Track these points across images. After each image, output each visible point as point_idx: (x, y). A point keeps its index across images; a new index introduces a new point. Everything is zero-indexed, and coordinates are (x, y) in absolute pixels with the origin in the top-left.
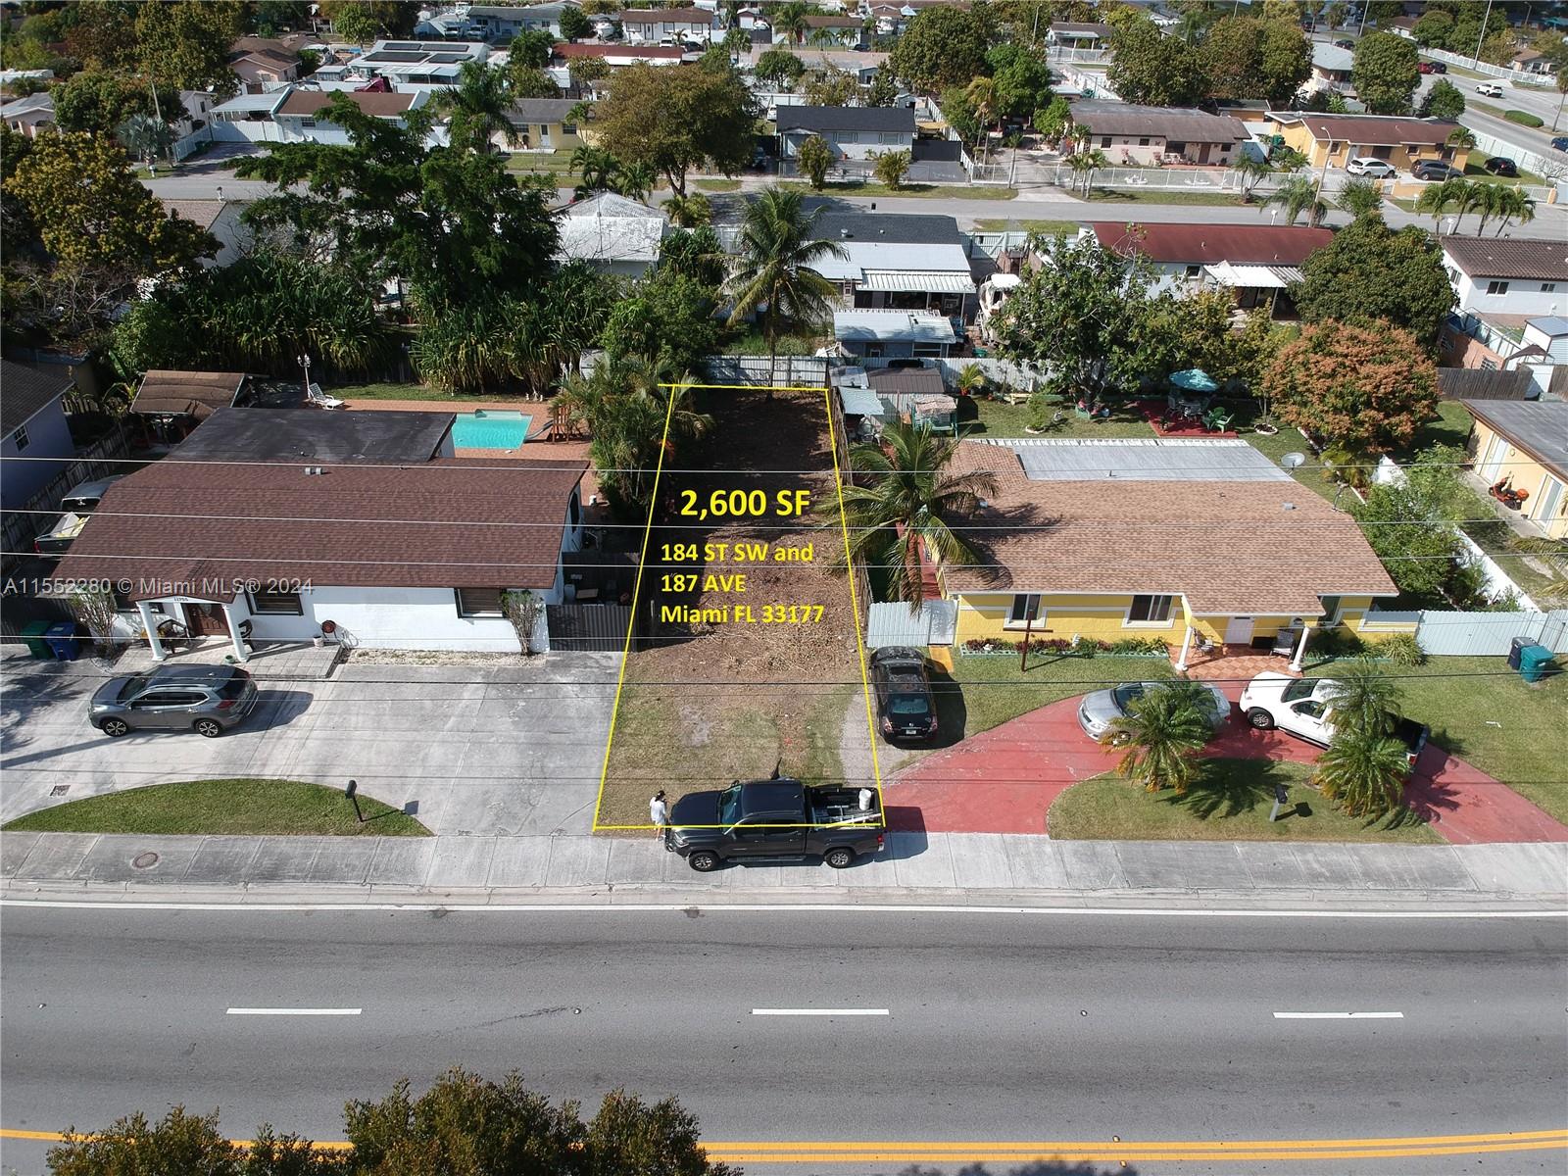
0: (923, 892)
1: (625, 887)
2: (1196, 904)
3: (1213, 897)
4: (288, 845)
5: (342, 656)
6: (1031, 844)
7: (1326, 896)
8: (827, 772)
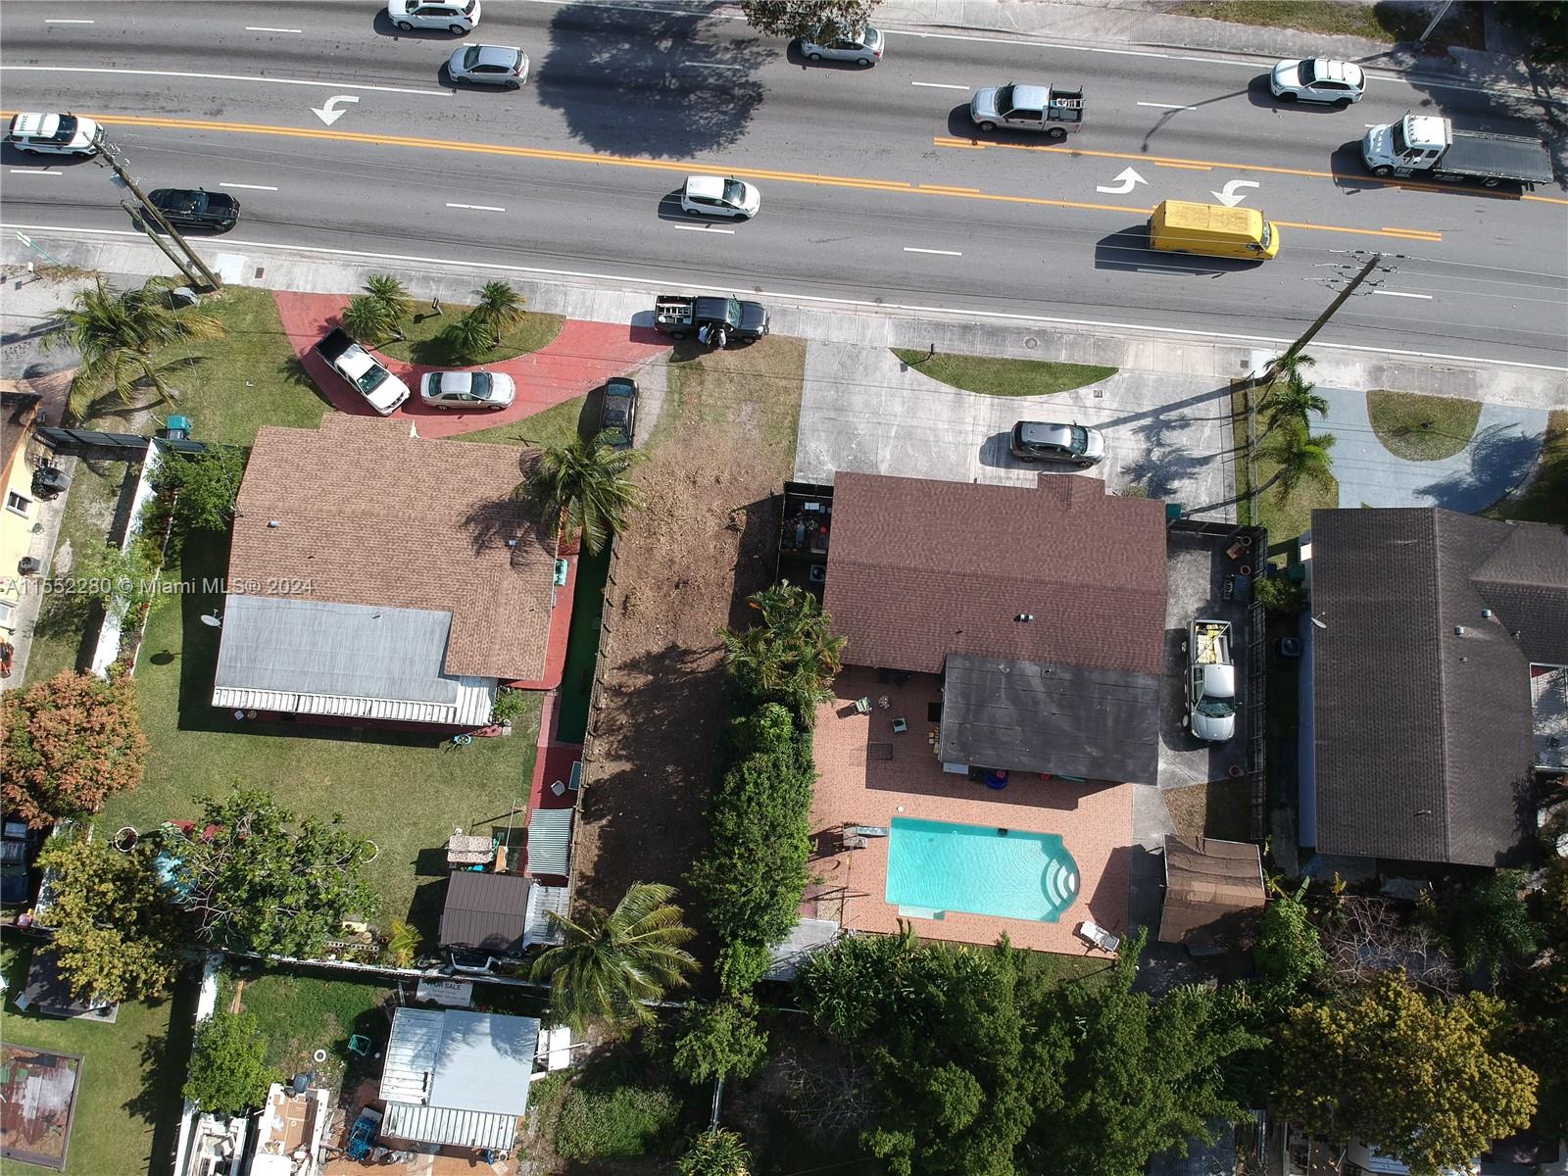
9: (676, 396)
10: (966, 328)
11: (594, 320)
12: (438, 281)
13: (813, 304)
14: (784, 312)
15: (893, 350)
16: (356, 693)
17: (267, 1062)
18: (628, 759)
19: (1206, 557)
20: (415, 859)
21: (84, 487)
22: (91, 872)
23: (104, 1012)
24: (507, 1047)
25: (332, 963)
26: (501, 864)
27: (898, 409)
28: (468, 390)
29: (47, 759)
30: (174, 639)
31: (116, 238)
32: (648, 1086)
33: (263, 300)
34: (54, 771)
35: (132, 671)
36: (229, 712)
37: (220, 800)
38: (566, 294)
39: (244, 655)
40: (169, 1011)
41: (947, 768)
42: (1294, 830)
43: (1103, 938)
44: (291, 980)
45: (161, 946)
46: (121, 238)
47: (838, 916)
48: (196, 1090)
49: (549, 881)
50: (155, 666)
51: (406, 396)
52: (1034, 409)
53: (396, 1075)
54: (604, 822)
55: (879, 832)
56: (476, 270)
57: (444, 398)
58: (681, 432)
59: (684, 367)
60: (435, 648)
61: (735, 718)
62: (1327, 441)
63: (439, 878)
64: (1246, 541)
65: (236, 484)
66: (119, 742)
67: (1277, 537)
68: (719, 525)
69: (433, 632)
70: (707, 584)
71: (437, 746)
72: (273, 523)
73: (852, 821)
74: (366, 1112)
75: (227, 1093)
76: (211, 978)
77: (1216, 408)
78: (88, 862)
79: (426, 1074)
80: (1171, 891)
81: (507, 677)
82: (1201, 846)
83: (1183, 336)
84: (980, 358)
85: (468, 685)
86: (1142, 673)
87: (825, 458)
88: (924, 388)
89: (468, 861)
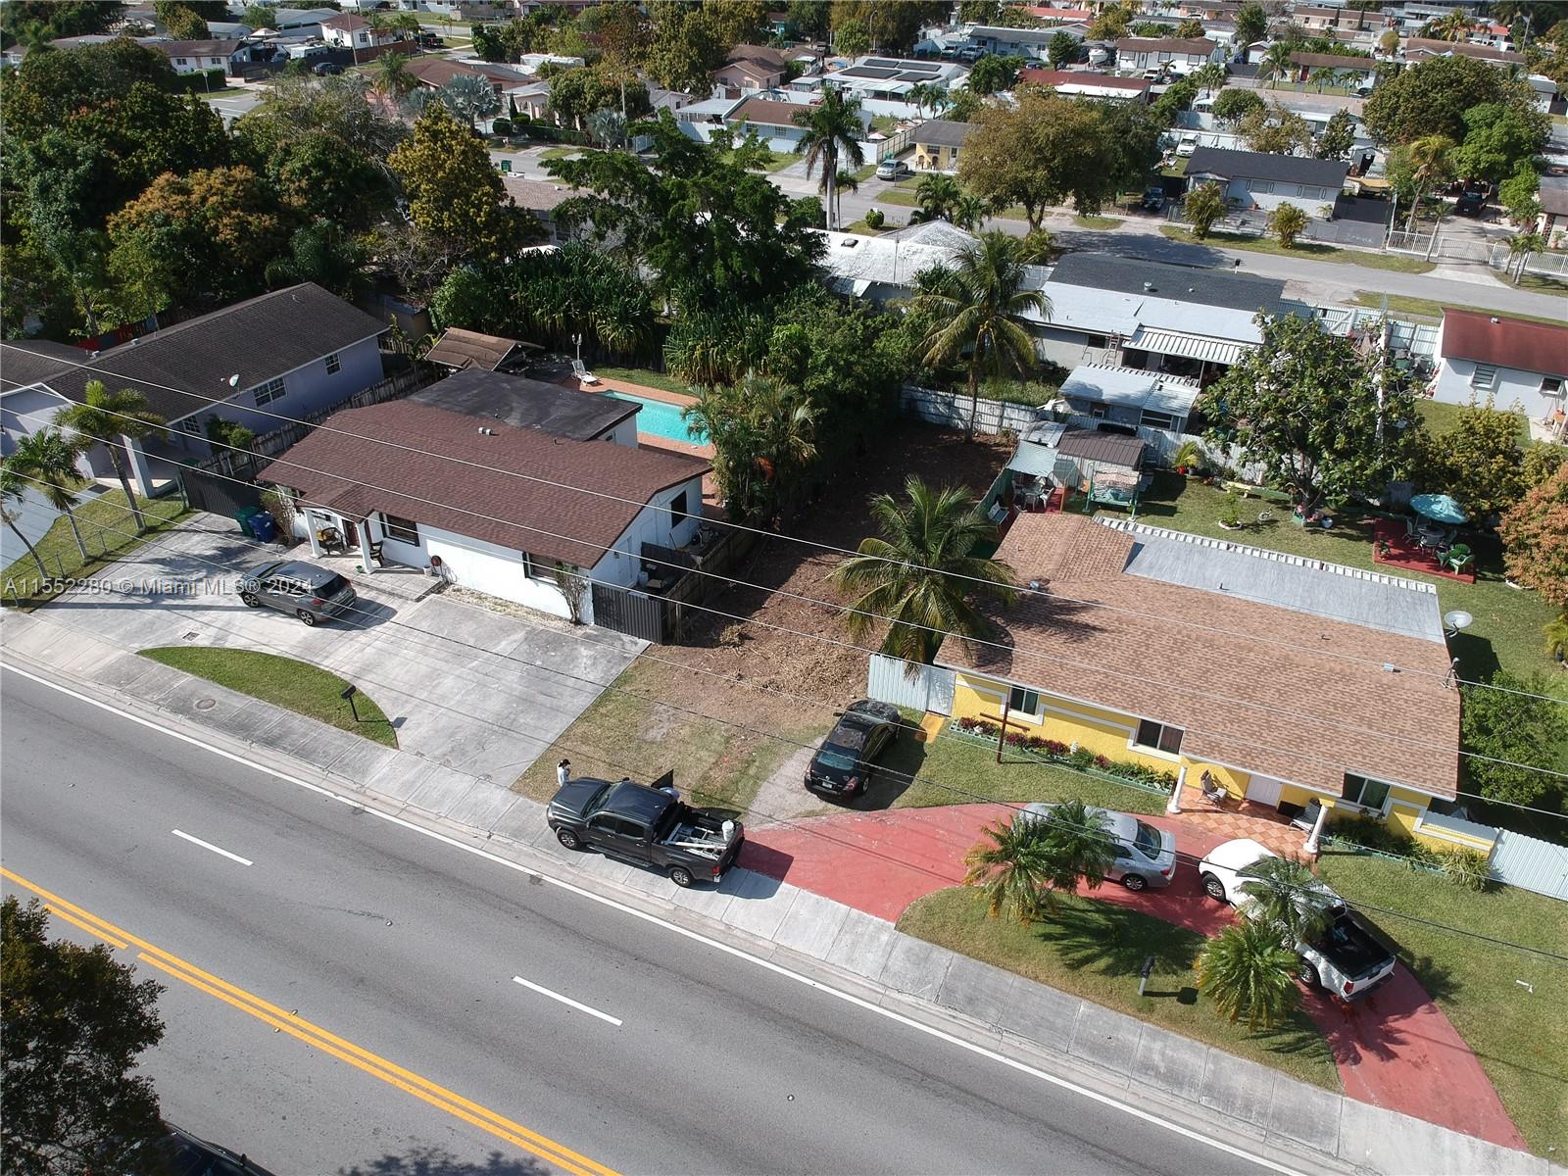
0: (737, 933)
1: (500, 839)
2: (993, 1044)
3: (1017, 1044)
4: (299, 722)
5: (439, 589)
6: (871, 927)
7: (1143, 1091)
8: (737, 798)
10: (268, 743)
15: (396, 746)
38: (885, 968)
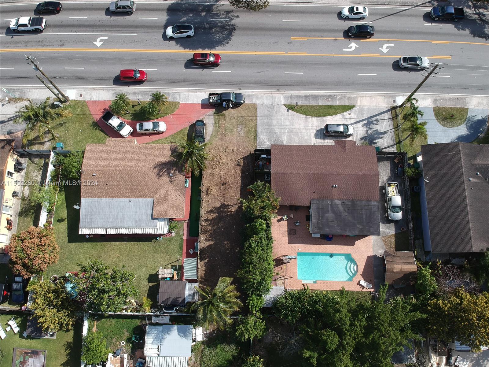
9: (217, 125)
10: (306, 97)
11: (189, 103)
12: (138, 94)
13: (258, 92)
14: (249, 96)
15: (284, 105)
16: (125, 226)
17: (107, 347)
18: (212, 240)
19: (388, 163)
20: (148, 278)
21: (31, 168)
22: (45, 291)
23: (52, 335)
24: (183, 335)
25: (124, 313)
26: (175, 277)
27: (287, 123)
28: (152, 128)
29: (28, 256)
30: (64, 214)
31: (33, 87)
32: (229, 344)
33: (83, 104)
34: (31, 259)
35: (52, 225)
36: (84, 236)
37: (85, 264)
38: (179, 95)
39: (88, 217)
40: (73, 333)
41: (313, 235)
42: (423, 246)
43: (367, 285)
44: (111, 320)
45: (70, 312)
46: (35, 87)
47: (283, 285)
48: (85, 358)
49: (191, 281)
50: (59, 223)
51: (132, 131)
52: (331, 120)
53: (148, 347)
54: (206, 261)
55: (294, 257)
56: (150, 89)
57: (144, 131)
58: (220, 136)
59: (219, 115)
60: (149, 210)
61: (247, 225)
62: (424, 124)
63: (156, 283)
64: (400, 157)
65: (81, 163)
66: (51, 248)
67: (410, 155)
68: (235, 164)
69: (148, 205)
70: (232, 183)
71: (151, 241)
72: (94, 174)
73: (285, 255)
74: (140, 360)
75: (95, 358)
76: (86, 321)
77: (387, 116)
78: (44, 288)
79: (158, 346)
80: (388, 268)
81: (173, 217)
82: (395, 253)
83: (374, 94)
84: (312, 105)
85: (160, 221)
86: (373, 201)
87: (266, 141)
88: (295, 116)
89: (165, 277)
